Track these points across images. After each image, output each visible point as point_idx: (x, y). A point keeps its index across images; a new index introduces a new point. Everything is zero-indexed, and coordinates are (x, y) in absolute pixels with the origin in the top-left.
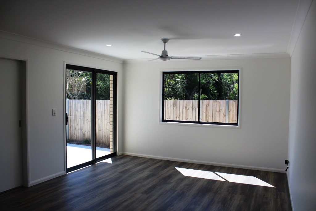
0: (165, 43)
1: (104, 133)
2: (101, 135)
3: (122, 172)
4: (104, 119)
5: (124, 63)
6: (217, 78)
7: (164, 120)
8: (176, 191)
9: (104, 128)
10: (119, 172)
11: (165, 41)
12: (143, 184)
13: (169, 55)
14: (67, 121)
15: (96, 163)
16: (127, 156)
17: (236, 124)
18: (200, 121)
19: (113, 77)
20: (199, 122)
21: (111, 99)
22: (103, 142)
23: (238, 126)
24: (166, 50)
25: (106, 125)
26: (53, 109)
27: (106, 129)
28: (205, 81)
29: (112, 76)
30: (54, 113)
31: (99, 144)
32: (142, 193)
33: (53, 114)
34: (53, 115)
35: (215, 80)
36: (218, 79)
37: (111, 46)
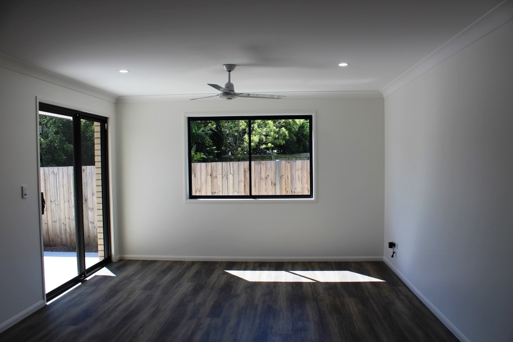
0: (230, 71)
1: (62, 226)
2: (58, 230)
3: (146, 288)
4: (62, 202)
5: (119, 102)
6: (215, 126)
7: (192, 197)
8: (257, 306)
9: (62, 217)
10: (141, 290)
11: (230, 68)
12: (197, 302)
13: (236, 91)
14: (43, 207)
15: (88, 279)
16: (131, 260)
17: (310, 196)
18: (253, 194)
19: (101, 126)
20: (251, 196)
21: (98, 164)
22: (62, 242)
23: (313, 199)
24: (231, 82)
25: (67, 212)
26: (24, 186)
27: (67, 219)
28: (203, 131)
29: (99, 124)
30: (24, 193)
31: (55, 245)
32: (208, 316)
33: (23, 195)
34: (22, 197)
35: (211, 130)
36: (217, 128)
37: (127, 71)
